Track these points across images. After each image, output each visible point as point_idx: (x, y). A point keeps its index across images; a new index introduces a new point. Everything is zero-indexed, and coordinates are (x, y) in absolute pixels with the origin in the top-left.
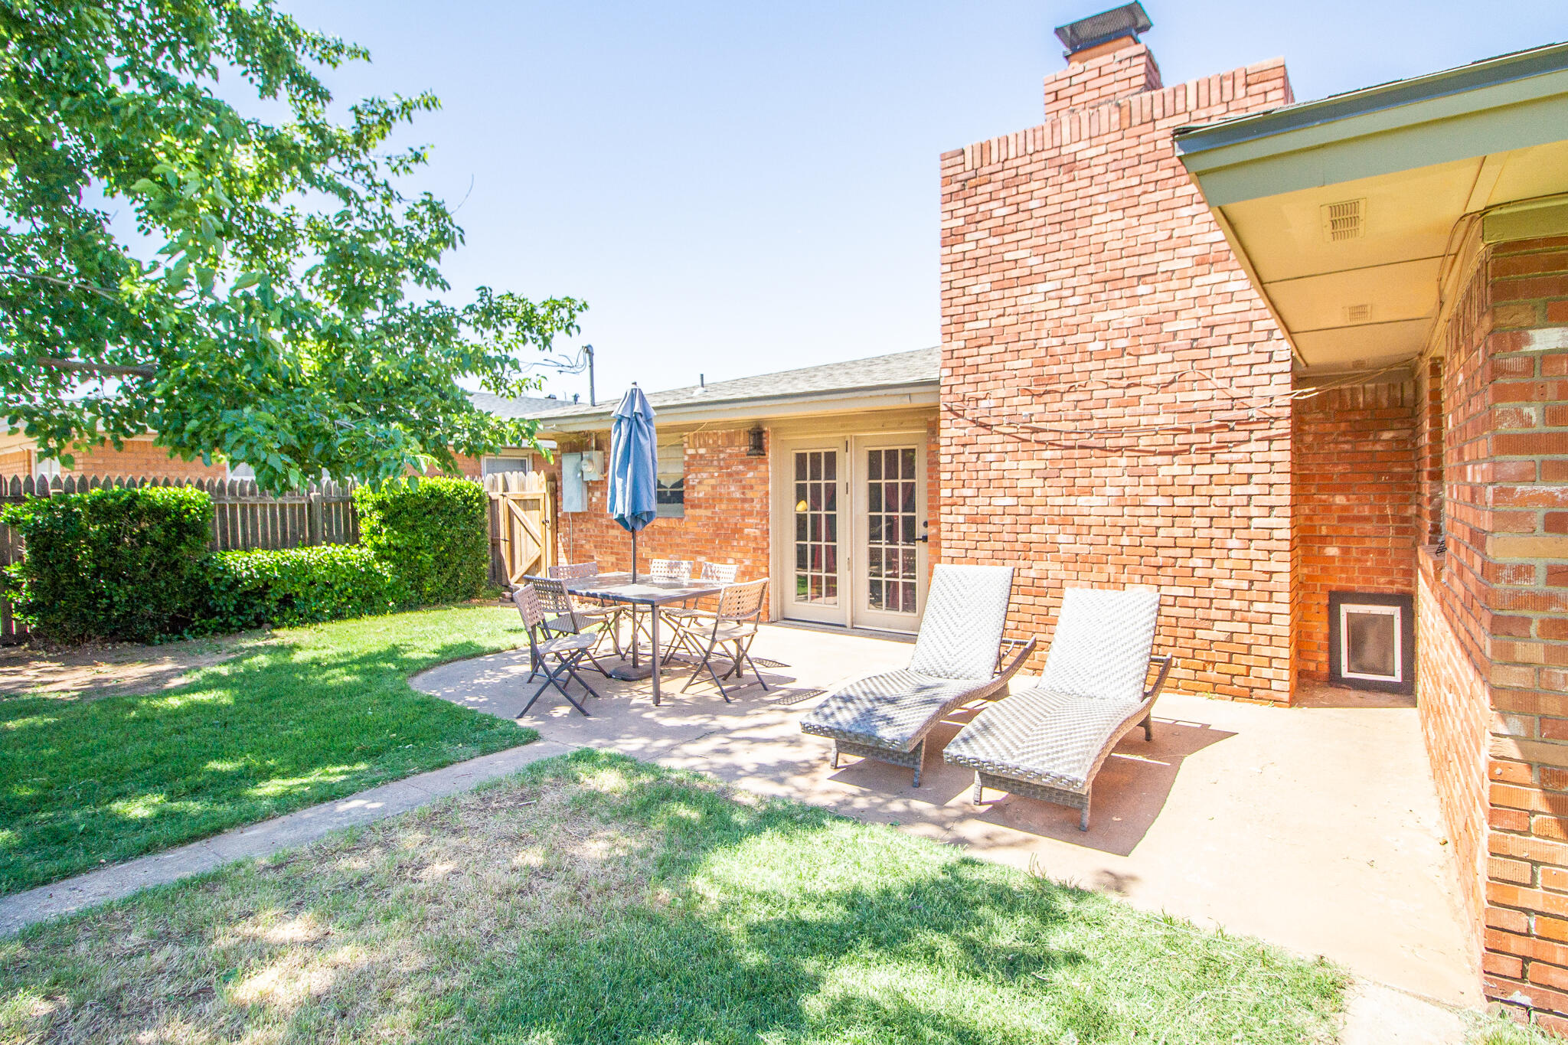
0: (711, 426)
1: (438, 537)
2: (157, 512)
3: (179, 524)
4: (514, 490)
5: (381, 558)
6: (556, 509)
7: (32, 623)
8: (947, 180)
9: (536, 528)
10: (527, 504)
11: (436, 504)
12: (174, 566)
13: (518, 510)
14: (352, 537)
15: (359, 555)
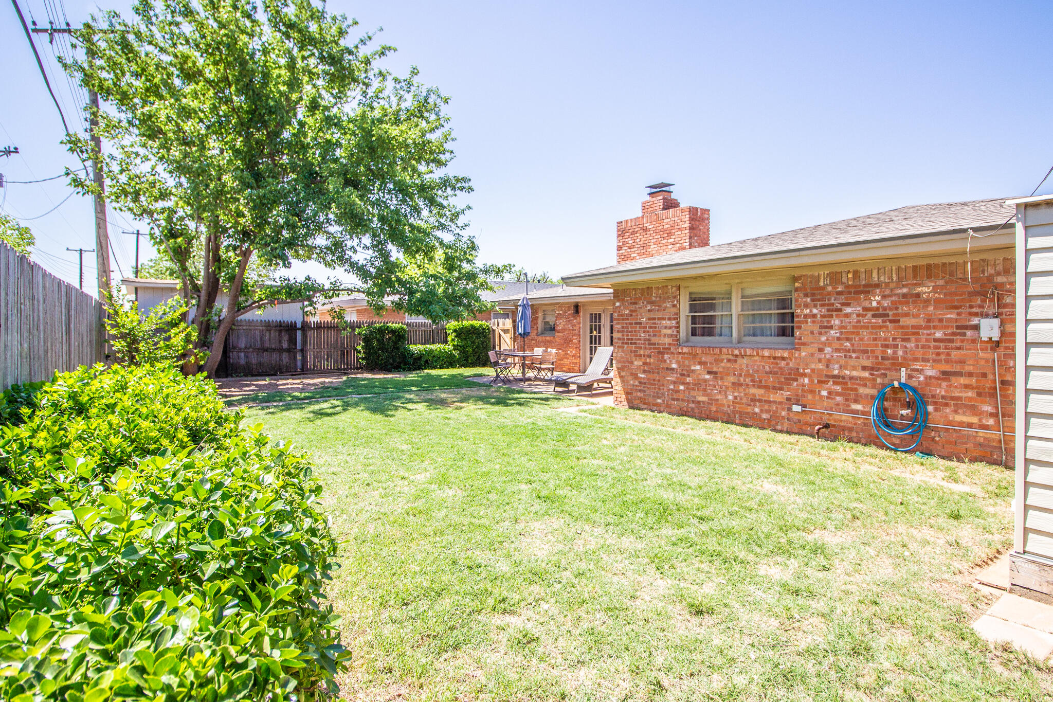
0: (563, 303)
1: (473, 342)
2: (393, 332)
3: (399, 335)
4: (501, 325)
5: (455, 349)
6: (515, 333)
7: (364, 362)
8: (619, 230)
9: (508, 340)
10: (506, 331)
11: (473, 330)
12: (398, 348)
13: (502, 333)
14: (445, 342)
15: (448, 348)
